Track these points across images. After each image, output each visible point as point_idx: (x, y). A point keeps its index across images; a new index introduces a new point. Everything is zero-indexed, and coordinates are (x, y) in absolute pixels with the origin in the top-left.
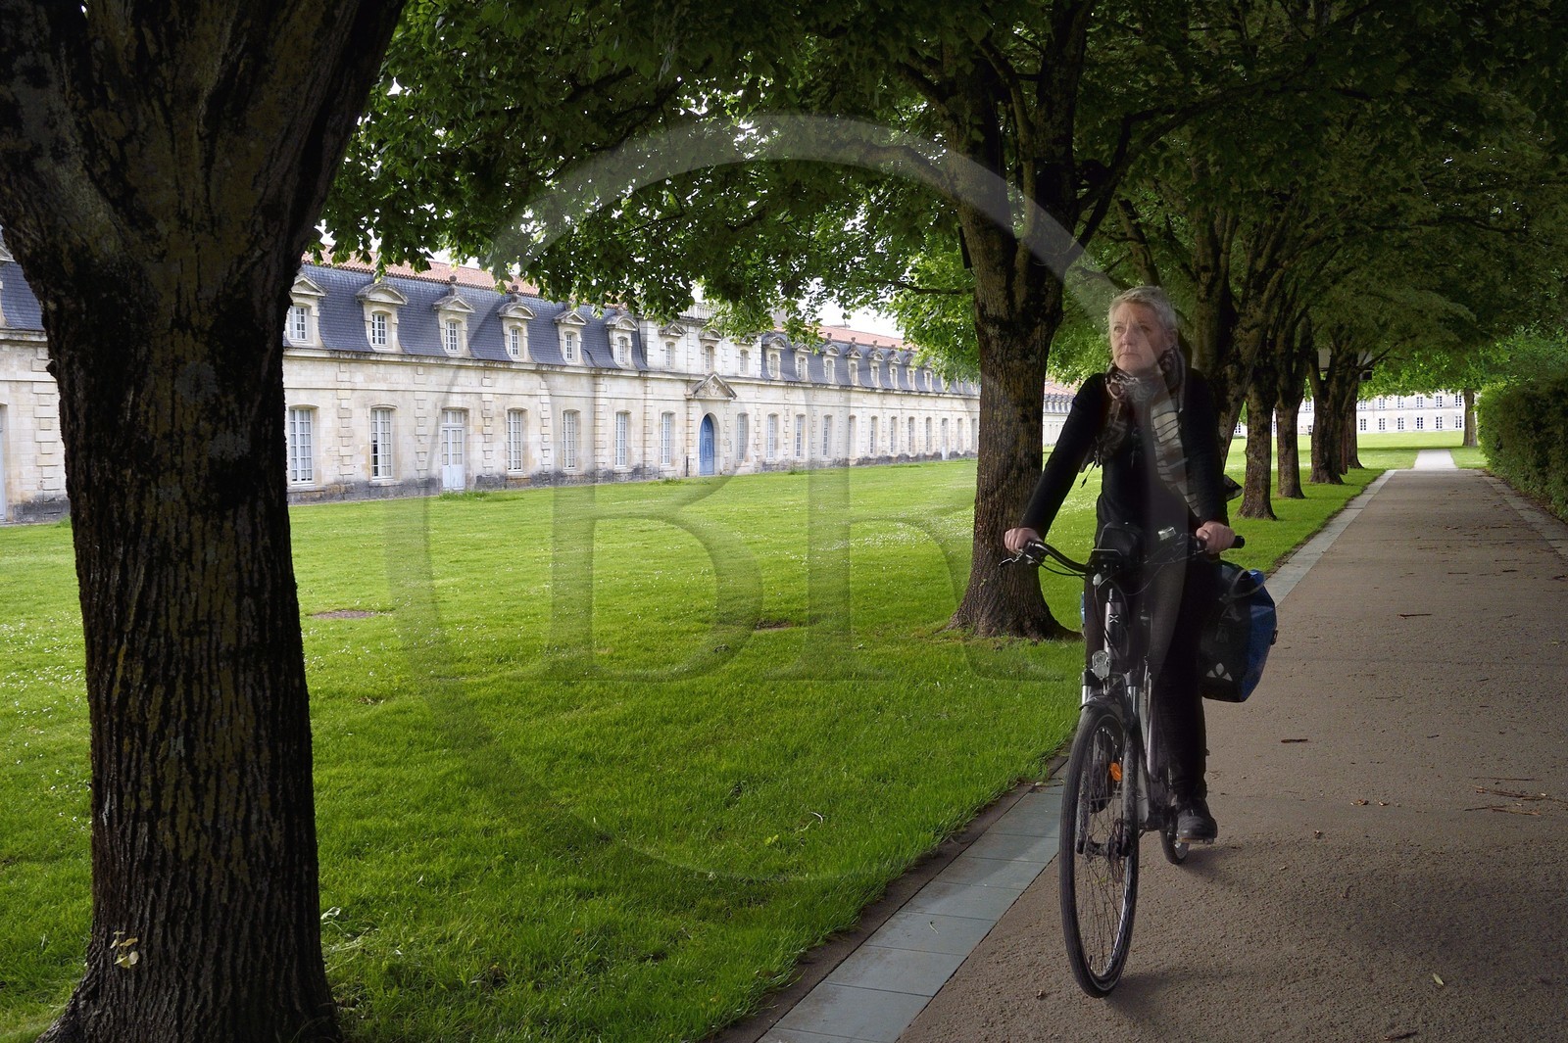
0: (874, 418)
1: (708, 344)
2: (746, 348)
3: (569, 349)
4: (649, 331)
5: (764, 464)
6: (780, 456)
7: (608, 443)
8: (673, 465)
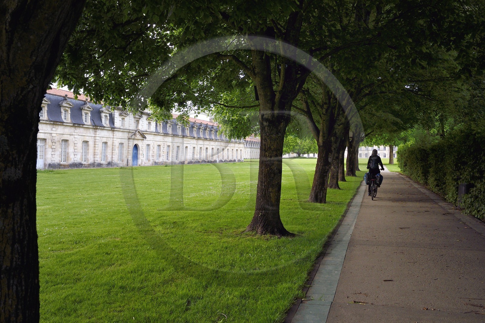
0: (194, 148)
1: (137, 119)
2: (150, 121)
3: (86, 119)
4: (116, 114)
5: (155, 162)
6: (161, 160)
7: (99, 153)
8: (122, 161)
